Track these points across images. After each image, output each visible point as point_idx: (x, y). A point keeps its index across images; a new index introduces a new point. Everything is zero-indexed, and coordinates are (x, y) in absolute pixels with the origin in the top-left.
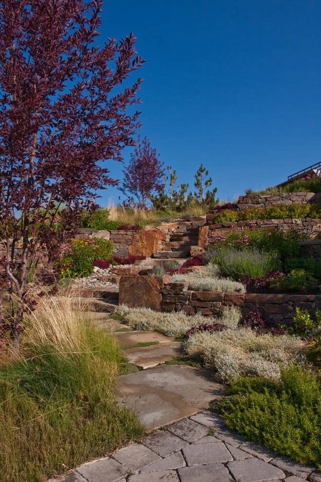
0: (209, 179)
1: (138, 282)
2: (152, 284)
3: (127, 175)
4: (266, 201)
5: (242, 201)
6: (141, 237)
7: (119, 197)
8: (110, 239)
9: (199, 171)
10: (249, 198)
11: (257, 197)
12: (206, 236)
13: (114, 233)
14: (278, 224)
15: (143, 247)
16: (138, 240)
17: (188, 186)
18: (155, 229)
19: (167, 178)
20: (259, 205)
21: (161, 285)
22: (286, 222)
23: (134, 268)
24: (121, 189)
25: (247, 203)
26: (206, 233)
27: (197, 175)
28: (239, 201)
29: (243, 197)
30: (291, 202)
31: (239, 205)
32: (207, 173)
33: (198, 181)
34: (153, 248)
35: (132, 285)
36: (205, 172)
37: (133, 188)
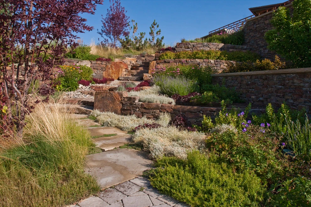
0: (159, 30)
1: (106, 96)
2: (116, 97)
3: (104, 24)
4: (193, 47)
5: (178, 46)
6: (111, 66)
7: (99, 39)
8: (91, 66)
9: (153, 25)
10: (183, 44)
11: (188, 44)
12: (154, 68)
13: (93, 62)
14: (199, 62)
15: (112, 73)
16: (110, 68)
17: (145, 34)
18: (121, 61)
19: (131, 28)
20: (189, 50)
21: (121, 98)
22: (205, 61)
23: (106, 86)
24: (100, 33)
25: (181, 48)
26: (154, 65)
27: (151, 27)
28: (176, 46)
29: (179, 44)
30: (209, 49)
31: (176, 49)
32: (158, 26)
33: (152, 31)
34: (119, 73)
35: (103, 97)
36: (156, 25)
37: (108, 33)
